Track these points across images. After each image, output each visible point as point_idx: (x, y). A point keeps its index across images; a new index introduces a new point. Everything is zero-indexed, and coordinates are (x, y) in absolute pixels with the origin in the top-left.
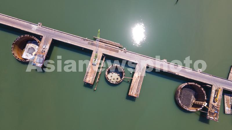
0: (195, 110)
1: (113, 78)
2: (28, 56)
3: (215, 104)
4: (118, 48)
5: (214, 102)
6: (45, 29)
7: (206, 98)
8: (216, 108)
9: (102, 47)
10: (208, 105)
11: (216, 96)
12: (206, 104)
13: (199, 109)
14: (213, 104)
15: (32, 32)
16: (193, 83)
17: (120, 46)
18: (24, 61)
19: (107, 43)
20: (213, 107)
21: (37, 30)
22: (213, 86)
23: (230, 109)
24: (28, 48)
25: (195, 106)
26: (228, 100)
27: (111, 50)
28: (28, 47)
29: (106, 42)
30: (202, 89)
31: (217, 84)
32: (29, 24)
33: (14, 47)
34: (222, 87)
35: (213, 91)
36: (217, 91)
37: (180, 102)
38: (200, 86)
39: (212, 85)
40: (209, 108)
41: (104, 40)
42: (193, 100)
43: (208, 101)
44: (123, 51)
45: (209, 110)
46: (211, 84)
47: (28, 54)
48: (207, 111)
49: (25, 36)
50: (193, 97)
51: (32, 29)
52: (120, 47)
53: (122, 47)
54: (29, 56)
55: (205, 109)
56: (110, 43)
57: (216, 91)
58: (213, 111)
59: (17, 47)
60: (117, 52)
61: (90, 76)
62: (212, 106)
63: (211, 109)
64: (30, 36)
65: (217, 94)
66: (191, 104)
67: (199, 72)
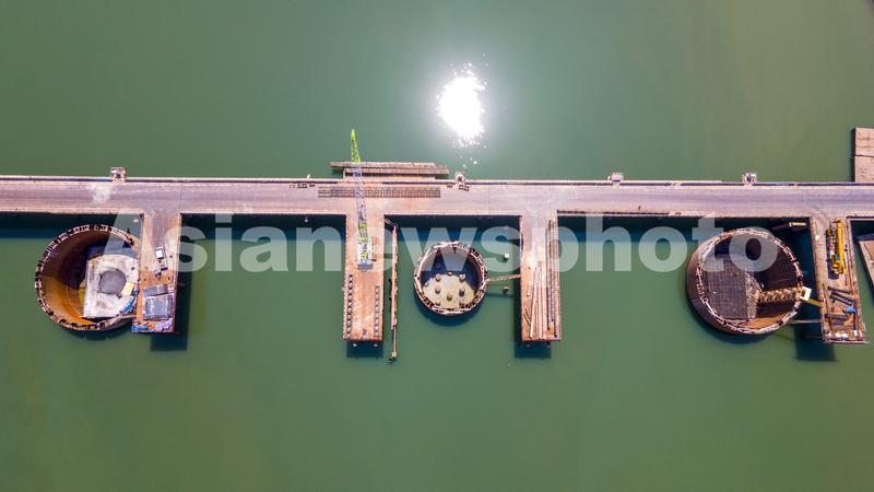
0: (773, 327)
2: (104, 306)
3: (840, 283)
4: (433, 180)
5: (833, 275)
6: (141, 188)
7: (799, 273)
8: (847, 295)
9: (374, 194)
10: (815, 296)
11: (832, 253)
12: (808, 291)
13: (785, 319)
14: (831, 283)
15: (98, 211)
17: (438, 172)
18: (96, 327)
19: (389, 171)
20: (835, 293)
21: (113, 198)
22: (814, 221)
24: (97, 276)
25: (765, 310)
27: (410, 195)
28: (97, 272)
29: (382, 171)
31: (825, 210)
32: (77, 183)
33: (43, 288)
34: (844, 213)
35: (819, 238)
36: (830, 234)
37: (713, 312)
39: (807, 220)
40: (823, 304)
41: (373, 164)
42: (754, 292)
43: (811, 280)
44: (456, 187)
45: (824, 311)
46: (805, 215)
47: (104, 298)
48: (819, 316)
49: (72, 232)
50: (749, 281)
51: (95, 198)
52: (437, 176)
53: (447, 172)
54: (108, 304)
55: (808, 310)
56: (399, 171)
57: (827, 236)
58: (839, 309)
59: (53, 284)
60: (436, 194)
61: (364, 314)
62: (830, 293)
63: (830, 306)
64: (92, 228)
65: (836, 244)
66: (752, 310)
67: (749, 187)
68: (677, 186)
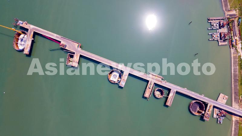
0: (198, 115)
1: (157, 94)
3: (209, 113)
5: (208, 111)
6: (125, 68)
7: (204, 109)
8: (209, 115)
9: (153, 79)
10: (205, 113)
11: (209, 109)
12: (204, 112)
13: (200, 114)
16: (199, 101)
20: (207, 114)
22: (209, 104)
23: (216, 115)
25: (199, 112)
26: (216, 111)
28: (113, 74)
30: (203, 104)
34: (213, 104)
35: (208, 106)
37: (191, 110)
38: (202, 103)
42: (198, 109)
43: (205, 111)
44: (165, 82)
45: (205, 115)
47: (113, 78)
50: (198, 107)
55: (203, 115)
57: (210, 106)
58: (207, 116)
61: (147, 94)
64: (117, 70)
66: (197, 111)
67: (202, 96)
68: (193, 93)
